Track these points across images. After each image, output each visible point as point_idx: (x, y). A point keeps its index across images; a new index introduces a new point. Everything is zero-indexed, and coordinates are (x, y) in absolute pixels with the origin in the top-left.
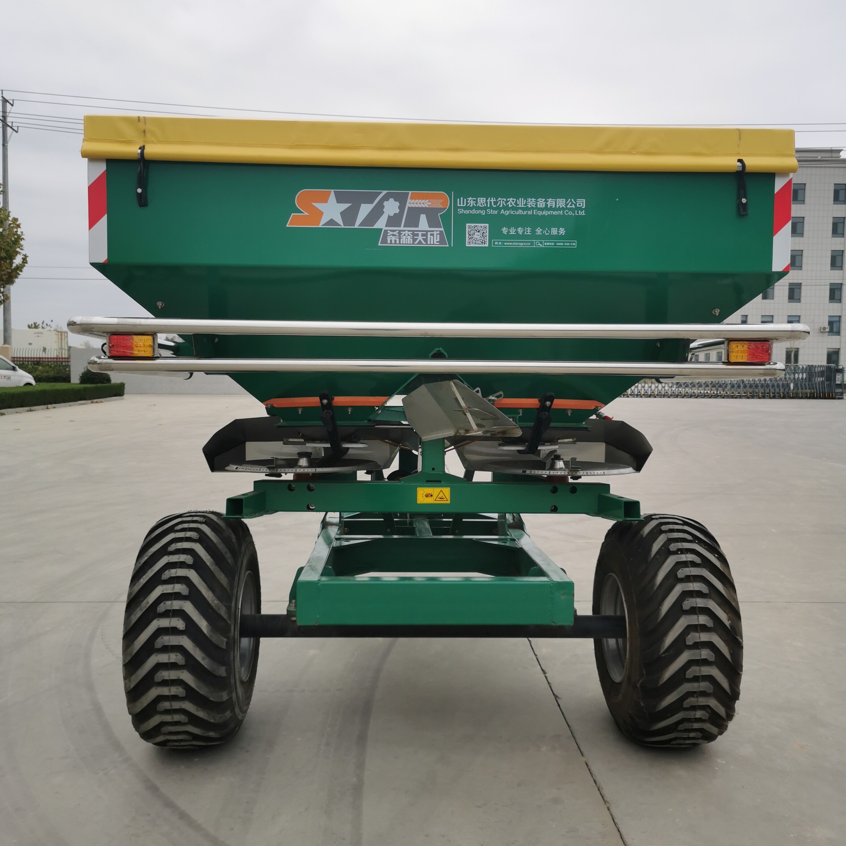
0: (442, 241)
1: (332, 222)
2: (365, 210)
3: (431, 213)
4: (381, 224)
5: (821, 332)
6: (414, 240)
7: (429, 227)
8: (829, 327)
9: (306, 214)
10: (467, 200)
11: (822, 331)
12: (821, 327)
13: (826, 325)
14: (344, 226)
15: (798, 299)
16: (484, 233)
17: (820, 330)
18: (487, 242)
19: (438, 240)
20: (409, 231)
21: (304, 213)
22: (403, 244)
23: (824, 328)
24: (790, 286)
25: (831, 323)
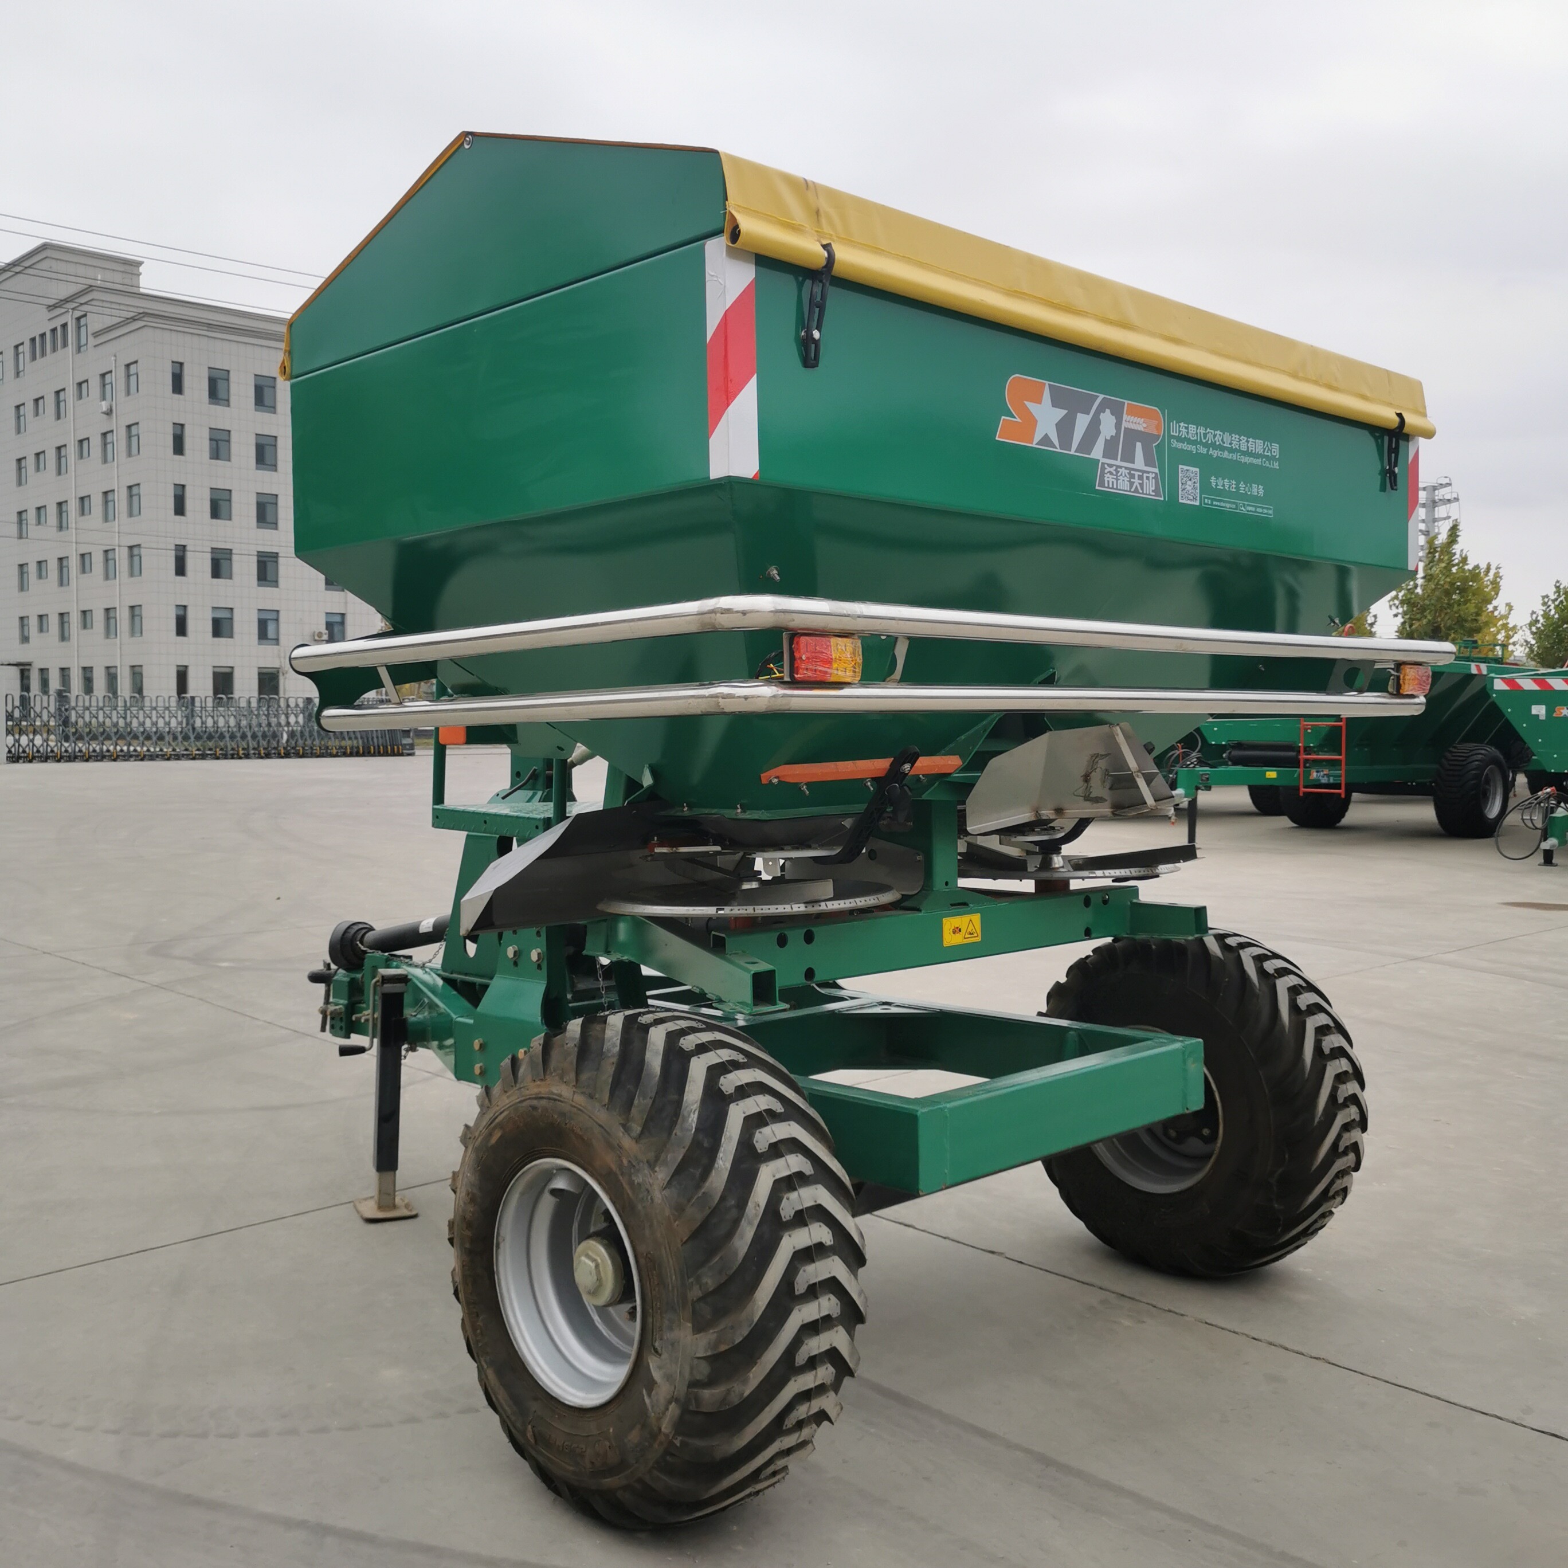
0: (1156, 491)
1: (1046, 440)
2: (1082, 421)
3: (1146, 438)
4: (1097, 452)
5: (316, 640)
6: (1132, 484)
7: (1146, 465)
8: (327, 632)
9: (1019, 420)
10: (1180, 426)
11: (317, 638)
12: (314, 632)
13: (323, 628)
14: (1061, 449)
15: (273, 581)
16: (1194, 483)
17: (314, 636)
18: (1198, 498)
19: (1154, 489)
20: (1126, 468)
21: (1015, 418)
22: (1120, 490)
23: (320, 634)
24: (258, 556)
25: (329, 625)
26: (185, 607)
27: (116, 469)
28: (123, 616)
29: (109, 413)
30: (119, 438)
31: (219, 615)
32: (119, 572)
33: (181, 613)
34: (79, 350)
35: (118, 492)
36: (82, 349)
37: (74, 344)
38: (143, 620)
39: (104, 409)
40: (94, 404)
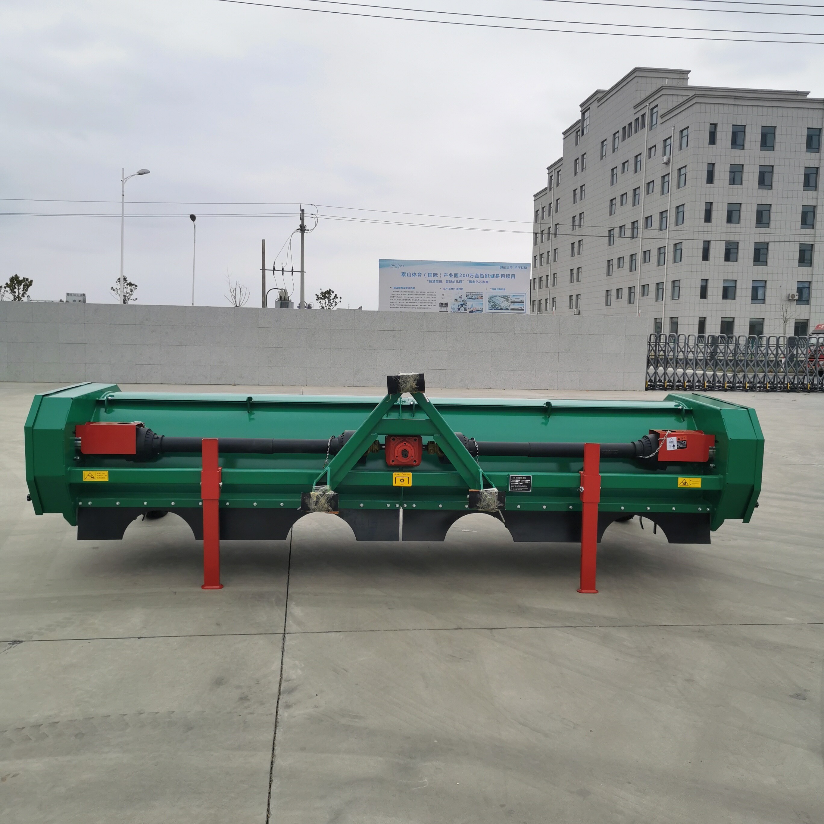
5: (789, 300)
8: (797, 294)
11: (790, 298)
12: (789, 294)
13: (795, 292)
15: (765, 262)
23: (793, 296)
24: (755, 245)
25: (800, 290)
26: (707, 280)
27: (669, 197)
28: (668, 288)
29: (667, 163)
30: (673, 179)
31: (727, 284)
32: (667, 261)
33: (704, 284)
34: (651, 128)
35: (670, 211)
36: (653, 127)
37: (649, 125)
38: (680, 289)
39: (665, 161)
40: (659, 159)
